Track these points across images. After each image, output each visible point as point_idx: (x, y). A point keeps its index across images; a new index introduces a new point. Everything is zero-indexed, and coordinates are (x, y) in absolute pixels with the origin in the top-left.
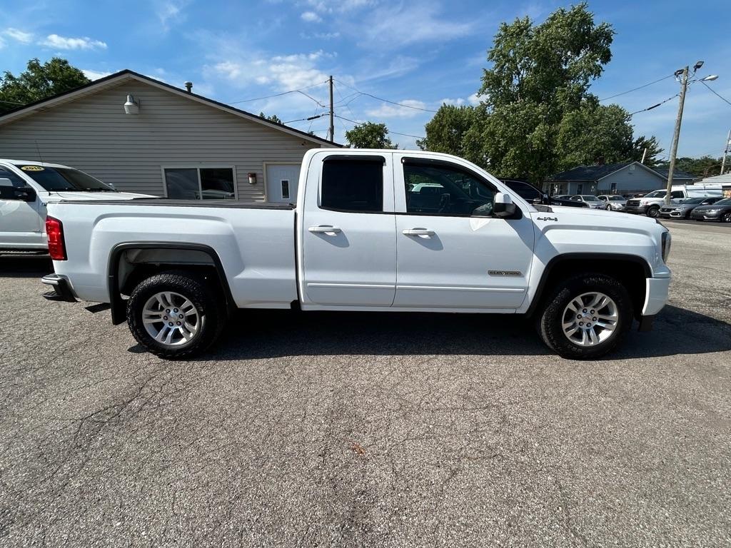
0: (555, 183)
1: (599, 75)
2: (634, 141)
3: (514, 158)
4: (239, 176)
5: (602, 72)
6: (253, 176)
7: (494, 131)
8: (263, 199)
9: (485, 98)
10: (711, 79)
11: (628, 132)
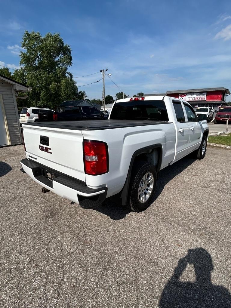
0: (60, 107)
1: (71, 65)
2: (78, 92)
3: (44, 96)
5: (72, 64)
7: (32, 83)
9: (23, 66)
10: (110, 75)
11: (76, 88)
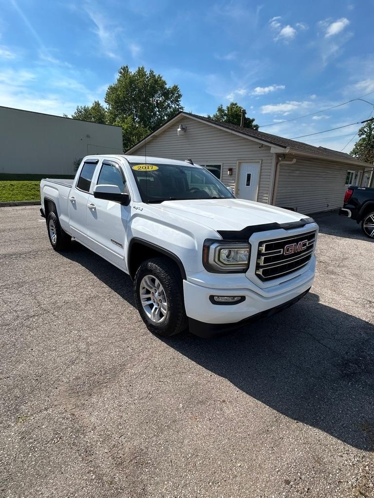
4: (224, 170)
6: (230, 170)
8: (234, 186)
